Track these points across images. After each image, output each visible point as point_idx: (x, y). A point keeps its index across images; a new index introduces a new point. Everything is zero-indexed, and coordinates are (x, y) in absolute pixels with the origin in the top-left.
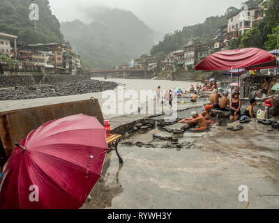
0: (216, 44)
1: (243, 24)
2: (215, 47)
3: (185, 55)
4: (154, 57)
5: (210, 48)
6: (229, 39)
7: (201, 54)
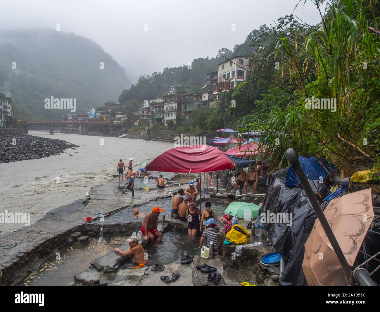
0: (204, 95)
1: (235, 74)
2: (204, 99)
3: (165, 106)
4: (124, 107)
5: (197, 100)
6: (220, 91)
7: (186, 108)
